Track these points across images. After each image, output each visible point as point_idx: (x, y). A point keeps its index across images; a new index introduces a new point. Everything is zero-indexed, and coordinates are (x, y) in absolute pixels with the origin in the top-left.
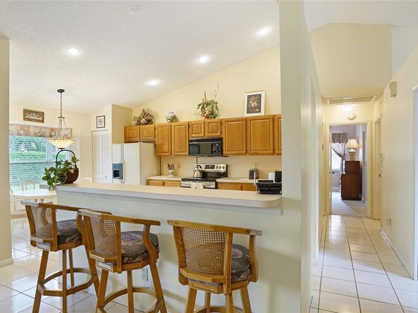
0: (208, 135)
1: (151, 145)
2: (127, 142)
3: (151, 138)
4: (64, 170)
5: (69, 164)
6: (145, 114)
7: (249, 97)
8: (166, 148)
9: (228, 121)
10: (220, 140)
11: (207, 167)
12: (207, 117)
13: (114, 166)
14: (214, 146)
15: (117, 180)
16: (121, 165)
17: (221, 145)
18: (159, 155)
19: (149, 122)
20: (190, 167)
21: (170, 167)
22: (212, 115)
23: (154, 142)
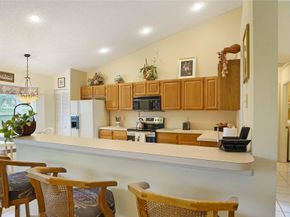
0: (149, 94)
1: (102, 102)
2: (82, 99)
3: (103, 96)
4: (21, 123)
5: (27, 117)
6: (97, 77)
7: (183, 63)
8: (114, 104)
9: (165, 82)
10: (159, 97)
11: (148, 119)
12: (148, 79)
13: (72, 118)
14: (153, 103)
15: (75, 129)
16: (78, 118)
17: (160, 101)
18: (108, 110)
19: (101, 83)
20: (134, 119)
21: (117, 120)
22: (152, 77)
23: (104, 99)
